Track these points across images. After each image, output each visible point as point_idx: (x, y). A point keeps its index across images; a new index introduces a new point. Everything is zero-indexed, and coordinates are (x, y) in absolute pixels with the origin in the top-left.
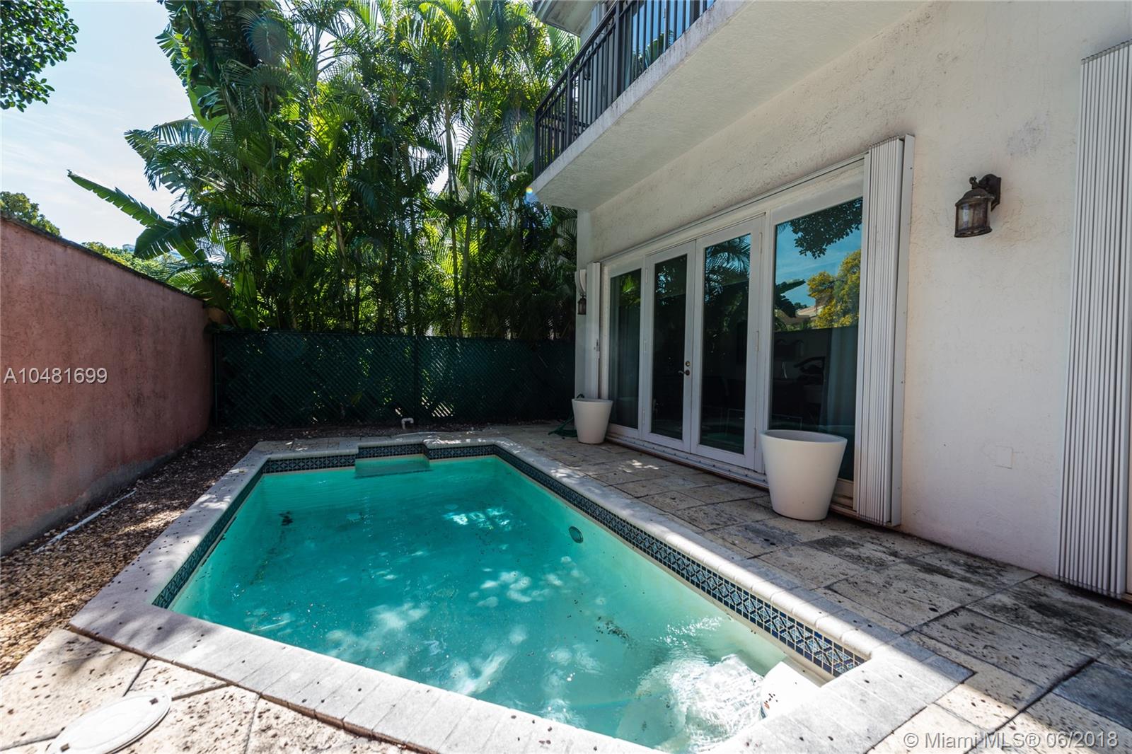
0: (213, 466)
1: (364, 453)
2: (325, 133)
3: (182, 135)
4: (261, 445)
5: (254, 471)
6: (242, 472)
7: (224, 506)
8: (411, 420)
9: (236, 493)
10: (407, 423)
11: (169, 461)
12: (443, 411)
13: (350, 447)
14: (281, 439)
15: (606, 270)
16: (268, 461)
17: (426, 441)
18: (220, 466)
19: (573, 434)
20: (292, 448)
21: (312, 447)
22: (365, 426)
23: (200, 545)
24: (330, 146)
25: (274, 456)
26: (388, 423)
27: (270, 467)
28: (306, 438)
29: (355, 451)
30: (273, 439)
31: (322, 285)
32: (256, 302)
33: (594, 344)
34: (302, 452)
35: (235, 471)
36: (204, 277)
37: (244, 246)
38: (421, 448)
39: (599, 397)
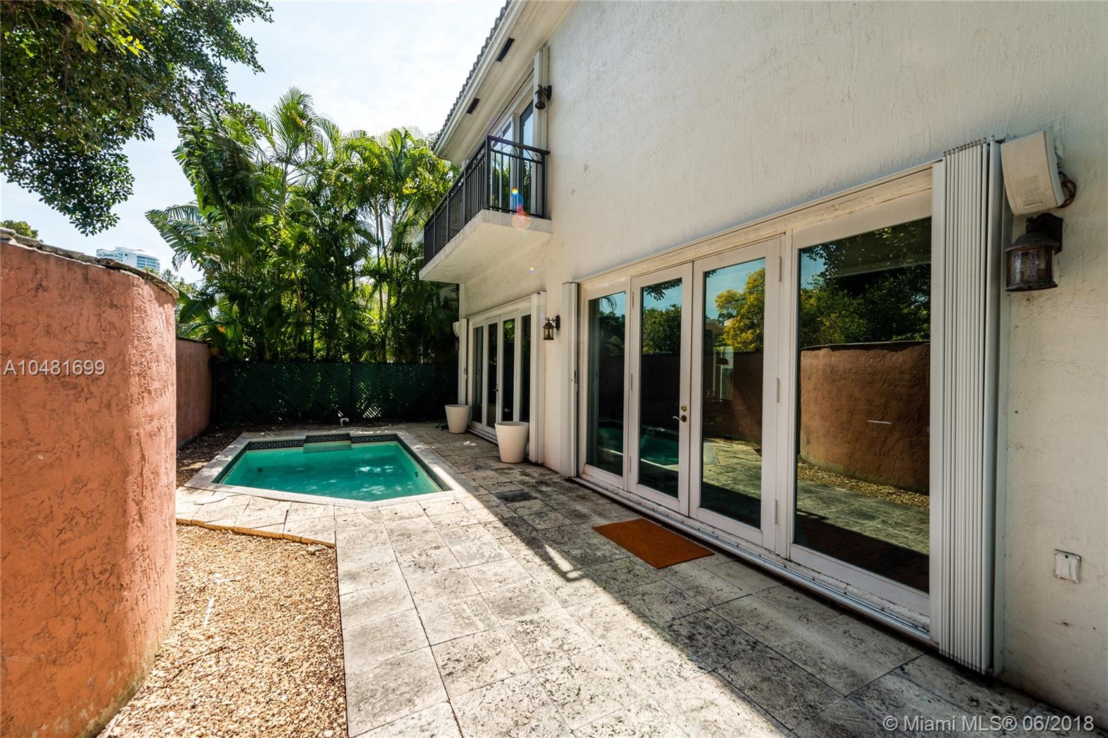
0: (217, 446)
1: (309, 440)
2: (290, 238)
3: (188, 215)
4: (244, 434)
5: (242, 447)
6: (237, 446)
7: (230, 459)
8: (347, 420)
9: (235, 455)
10: (344, 422)
11: (191, 442)
12: (372, 413)
13: (301, 435)
14: (257, 431)
15: (471, 323)
16: (249, 443)
17: (351, 432)
18: (221, 445)
19: (446, 427)
20: (264, 436)
21: (277, 435)
22: (314, 424)
23: (223, 471)
24: (293, 244)
25: (254, 440)
26: (332, 421)
27: (250, 446)
28: (274, 430)
29: (303, 437)
30: (252, 431)
31: (286, 329)
32: (241, 342)
33: (463, 369)
34: (271, 438)
35: (231, 446)
36: (210, 330)
37: (235, 308)
38: (347, 437)
39: (467, 404)
